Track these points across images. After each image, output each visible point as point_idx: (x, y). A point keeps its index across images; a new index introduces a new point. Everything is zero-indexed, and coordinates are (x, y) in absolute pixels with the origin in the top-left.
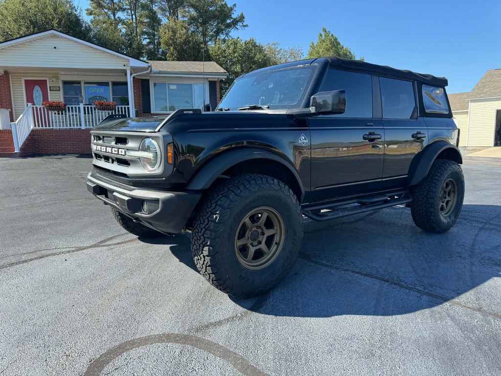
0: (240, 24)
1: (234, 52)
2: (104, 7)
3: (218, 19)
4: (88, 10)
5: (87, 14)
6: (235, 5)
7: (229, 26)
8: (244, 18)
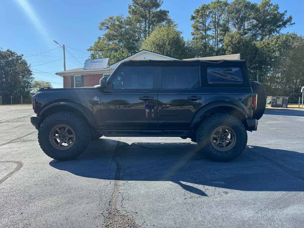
0: (289, 23)
1: (276, 44)
2: (200, 30)
3: (271, 24)
4: (192, 33)
5: (191, 35)
6: (286, 11)
7: (280, 26)
8: (292, 19)
